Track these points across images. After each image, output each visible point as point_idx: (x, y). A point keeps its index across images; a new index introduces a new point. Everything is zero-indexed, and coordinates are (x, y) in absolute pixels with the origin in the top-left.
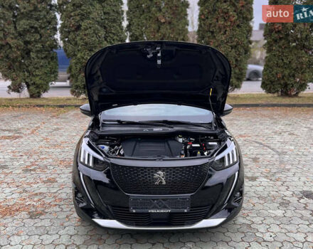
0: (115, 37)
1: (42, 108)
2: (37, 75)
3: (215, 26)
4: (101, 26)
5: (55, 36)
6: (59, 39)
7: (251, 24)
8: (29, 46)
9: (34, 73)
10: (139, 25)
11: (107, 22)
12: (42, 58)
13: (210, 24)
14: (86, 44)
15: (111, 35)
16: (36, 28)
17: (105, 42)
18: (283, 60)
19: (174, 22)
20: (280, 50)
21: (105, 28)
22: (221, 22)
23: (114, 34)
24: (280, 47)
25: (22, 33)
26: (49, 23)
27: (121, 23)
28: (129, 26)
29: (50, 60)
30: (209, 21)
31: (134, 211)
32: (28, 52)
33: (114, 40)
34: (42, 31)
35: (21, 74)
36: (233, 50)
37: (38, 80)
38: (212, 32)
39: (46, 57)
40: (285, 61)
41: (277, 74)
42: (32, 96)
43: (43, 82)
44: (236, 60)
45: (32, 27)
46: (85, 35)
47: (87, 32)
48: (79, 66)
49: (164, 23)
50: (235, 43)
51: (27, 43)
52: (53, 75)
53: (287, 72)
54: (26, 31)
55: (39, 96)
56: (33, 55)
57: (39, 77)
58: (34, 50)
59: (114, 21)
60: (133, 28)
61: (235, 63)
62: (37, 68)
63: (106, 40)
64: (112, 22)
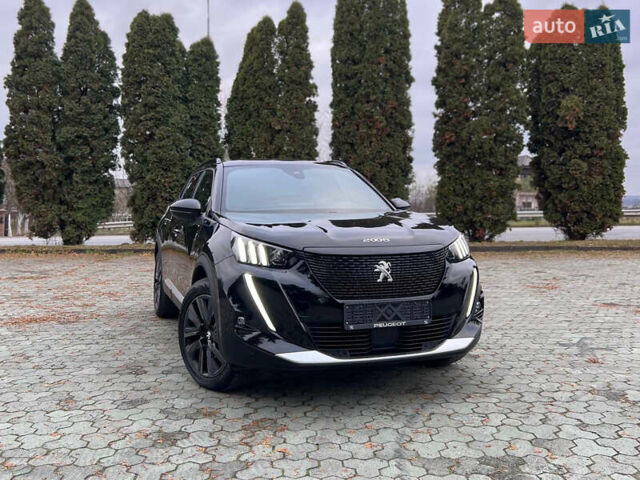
0: (206, 151)
1: (82, 254)
2: (79, 209)
3: (354, 136)
4: (185, 135)
5: (114, 151)
6: (119, 155)
7: (410, 133)
8: (72, 165)
9: (75, 206)
10: (242, 134)
11: (194, 129)
12: (90, 183)
13: (348, 133)
14: (161, 160)
15: (200, 148)
16: (85, 138)
17: (191, 158)
18: (462, 185)
19: (295, 128)
20: (457, 170)
21: (192, 138)
22: (363, 130)
23: (203, 146)
24: (456, 166)
25: (62, 144)
26: (107, 130)
27: (216, 132)
28: (227, 137)
29: (102, 186)
30: (344, 130)
32: (69, 176)
33: (203, 155)
34: (95, 142)
35: (55, 207)
36: (384, 169)
37: (79, 216)
38: (352, 145)
39: (96, 181)
40: (466, 187)
41: (455, 206)
42: (66, 242)
43: (88, 219)
44: (390, 185)
45: (79, 137)
46: (159, 147)
47: (163, 142)
48: (146, 194)
49: (280, 130)
50: (385, 160)
51: (69, 159)
52: (104, 210)
53: (469, 203)
54: (69, 142)
55: (79, 242)
56: (76, 177)
57: (83, 211)
58: (79, 171)
59: (205, 128)
60: (234, 138)
61: (387, 188)
62: (80, 198)
63: (191, 155)
64: (202, 130)
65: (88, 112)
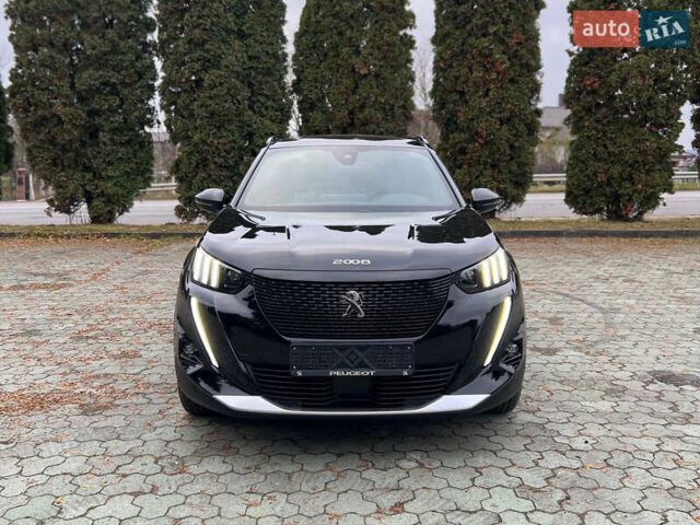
0: (269, 103)
1: (115, 240)
2: (110, 178)
3: (465, 82)
4: (242, 82)
5: (151, 102)
6: (158, 108)
7: (538, 77)
8: (98, 121)
9: (103, 174)
10: (316, 80)
11: (253, 74)
12: (122, 144)
13: (457, 78)
14: (212, 114)
15: (262, 99)
16: (113, 86)
17: (250, 113)
18: (605, 146)
19: (387, 73)
20: (600, 127)
21: (250, 85)
22: (478, 74)
23: (267, 96)
24: (598, 121)
25: (84, 93)
26: (140, 76)
27: (282, 77)
28: (295, 84)
29: (137, 147)
30: (454, 72)
31: (299, 374)
32: (94, 135)
33: (266, 108)
34: (126, 92)
35: (78, 175)
36: (505, 127)
37: (109, 187)
38: (462, 93)
39: (128, 142)
40: (611, 149)
41: (595, 174)
42: (95, 220)
43: (120, 191)
44: (512, 147)
45: (105, 84)
46: (210, 98)
47: (215, 91)
48: (194, 159)
49: (365, 76)
50: (507, 114)
51: (93, 113)
52: (140, 178)
53: (616, 171)
54: (94, 90)
55: (110, 220)
56: (103, 137)
57: (115, 180)
58: (106, 128)
59: (269, 73)
60: (305, 86)
61: (508, 152)
62: (110, 163)
63: (251, 108)
64: (264, 75)
65: (115, 50)
